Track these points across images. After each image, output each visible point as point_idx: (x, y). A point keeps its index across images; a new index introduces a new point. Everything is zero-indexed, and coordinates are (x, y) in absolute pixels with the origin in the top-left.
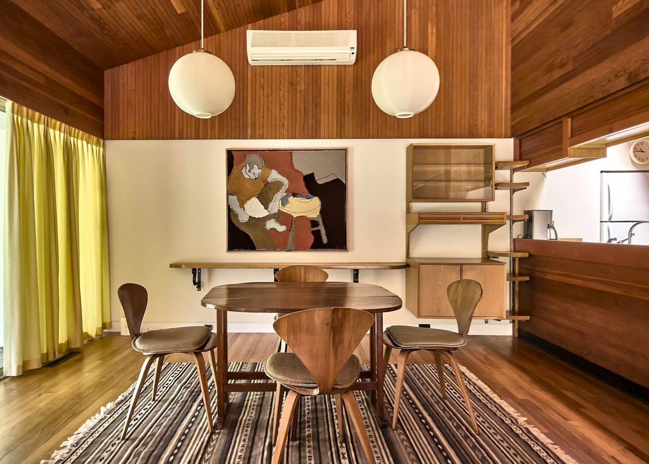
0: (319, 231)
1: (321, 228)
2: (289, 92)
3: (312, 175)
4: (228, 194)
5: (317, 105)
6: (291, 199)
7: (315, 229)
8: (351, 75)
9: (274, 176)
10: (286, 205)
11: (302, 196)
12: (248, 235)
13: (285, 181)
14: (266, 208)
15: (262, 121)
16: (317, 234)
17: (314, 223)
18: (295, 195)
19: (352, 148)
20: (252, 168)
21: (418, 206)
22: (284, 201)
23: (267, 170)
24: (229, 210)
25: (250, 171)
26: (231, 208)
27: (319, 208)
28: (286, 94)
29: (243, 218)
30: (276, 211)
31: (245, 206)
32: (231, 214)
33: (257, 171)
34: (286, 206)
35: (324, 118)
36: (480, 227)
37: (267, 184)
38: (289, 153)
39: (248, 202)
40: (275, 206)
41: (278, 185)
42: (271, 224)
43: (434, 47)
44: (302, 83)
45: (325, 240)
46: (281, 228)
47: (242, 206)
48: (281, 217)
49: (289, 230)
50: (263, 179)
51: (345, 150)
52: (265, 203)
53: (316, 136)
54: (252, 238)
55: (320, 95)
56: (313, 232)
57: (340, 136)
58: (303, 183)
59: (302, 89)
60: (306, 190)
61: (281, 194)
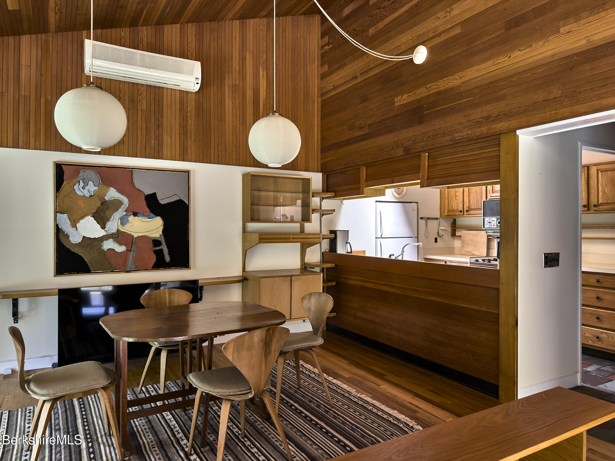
0: (161, 251)
1: (164, 248)
3: (155, 194)
4: (56, 212)
5: (159, 126)
6: (131, 218)
7: (158, 248)
8: (193, 102)
9: (112, 194)
10: (125, 224)
11: (144, 215)
12: (81, 256)
13: (125, 200)
14: (103, 227)
16: (159, 254)
17: (156, 242)
18: (135, 214)
19: (194, 171)
20: (86, 184)
22: (123, 221)
23: (105, 187)
24: (58, 230)
25: (83, 188)
26: (60, 227)
27: (162, 228)
29: (75, 238)
30: (114, 231)
31: (78, 225)
32: (61, 235)
33: (92, 188)
34: (126, 226)
35: (166, 139)
36: (299, 244)
37: (104, 202)
38: (130, 171)
39: (82, 221)
40: (113, 225)
41: (116, 205)
42: (109, 245)
44: (144, 102)
45: (167, 259)
46: (120, 249)
47: (74, 225)
49: (128, 250)
50: (99, 196)
51: (188, 172)
52: (102, 221)
53: (158, 156)
54: (86, 260)
55: (162, 117)
56: (155, 252)
57: (183, 158)
58: (144, 202)
59: (144, 108)
60: (148, 210)
61: (120, 213)
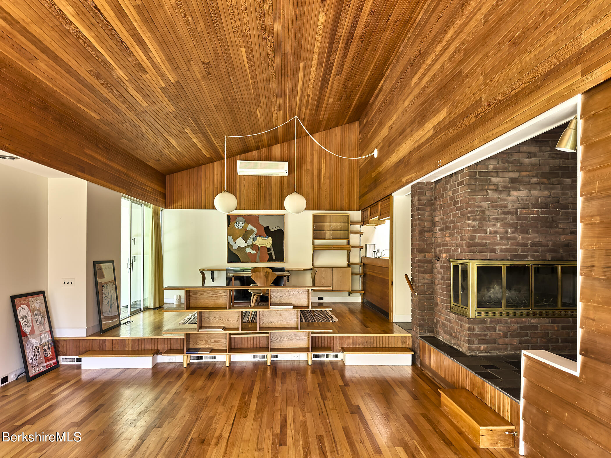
0: (271, 253)
1: (272, 252)
2: (257, 188)
3: (268, 226)
4: (228, 236)
5: (270, 194)
6: (258, 238)
7: (270, 252)
8: (286, 181)
9: (250, 227)
11: (263, 237)
12: (237, 255)
13: (255, 230)
14: (246, 242)
15: (244, 201)
16: (270, 255)
17: (269, 250)
18: (260, 236)
19: (287, 214)
20: (239, 223)
21: (318, 242)
22: (255, 240)
23: (247, 224)
24: (228, 243)
25: (238, 225)
27: (271, 243)
28: (256, 189)
29: (235, 247)
30: (251, 244)
31: (236, 241)
32: (229, 245)
33: (242, 225)
35: (274, 200)
36: (346, 251)
37: (246, 231)
38: (257, 216)
39: (237, 239)
40: (250, 241)
41: (252, 232)
42: (248, 250)
43: (324, 169)
44: (264, 184)
45: (274, 257)
46: (253, 252)
47: (234, 241)
48: (253, 247)
49: (257, 253)
50: (244, 228)
51: (283, 215)
52: (246, 240)
53: (270, 209)
54: (239, 257)
55: (272, 190)
56: (268, 254)
57: (281, 209)
58: (264, 231)
59: (263, 187)
60: (265, 234)
61: (253, 236)
